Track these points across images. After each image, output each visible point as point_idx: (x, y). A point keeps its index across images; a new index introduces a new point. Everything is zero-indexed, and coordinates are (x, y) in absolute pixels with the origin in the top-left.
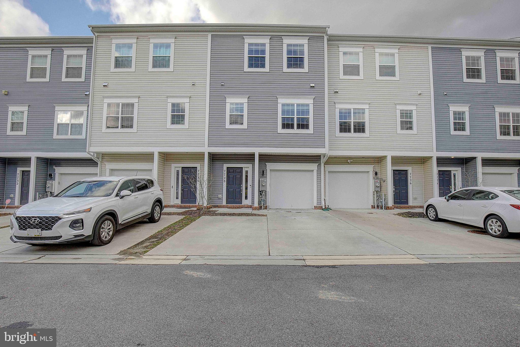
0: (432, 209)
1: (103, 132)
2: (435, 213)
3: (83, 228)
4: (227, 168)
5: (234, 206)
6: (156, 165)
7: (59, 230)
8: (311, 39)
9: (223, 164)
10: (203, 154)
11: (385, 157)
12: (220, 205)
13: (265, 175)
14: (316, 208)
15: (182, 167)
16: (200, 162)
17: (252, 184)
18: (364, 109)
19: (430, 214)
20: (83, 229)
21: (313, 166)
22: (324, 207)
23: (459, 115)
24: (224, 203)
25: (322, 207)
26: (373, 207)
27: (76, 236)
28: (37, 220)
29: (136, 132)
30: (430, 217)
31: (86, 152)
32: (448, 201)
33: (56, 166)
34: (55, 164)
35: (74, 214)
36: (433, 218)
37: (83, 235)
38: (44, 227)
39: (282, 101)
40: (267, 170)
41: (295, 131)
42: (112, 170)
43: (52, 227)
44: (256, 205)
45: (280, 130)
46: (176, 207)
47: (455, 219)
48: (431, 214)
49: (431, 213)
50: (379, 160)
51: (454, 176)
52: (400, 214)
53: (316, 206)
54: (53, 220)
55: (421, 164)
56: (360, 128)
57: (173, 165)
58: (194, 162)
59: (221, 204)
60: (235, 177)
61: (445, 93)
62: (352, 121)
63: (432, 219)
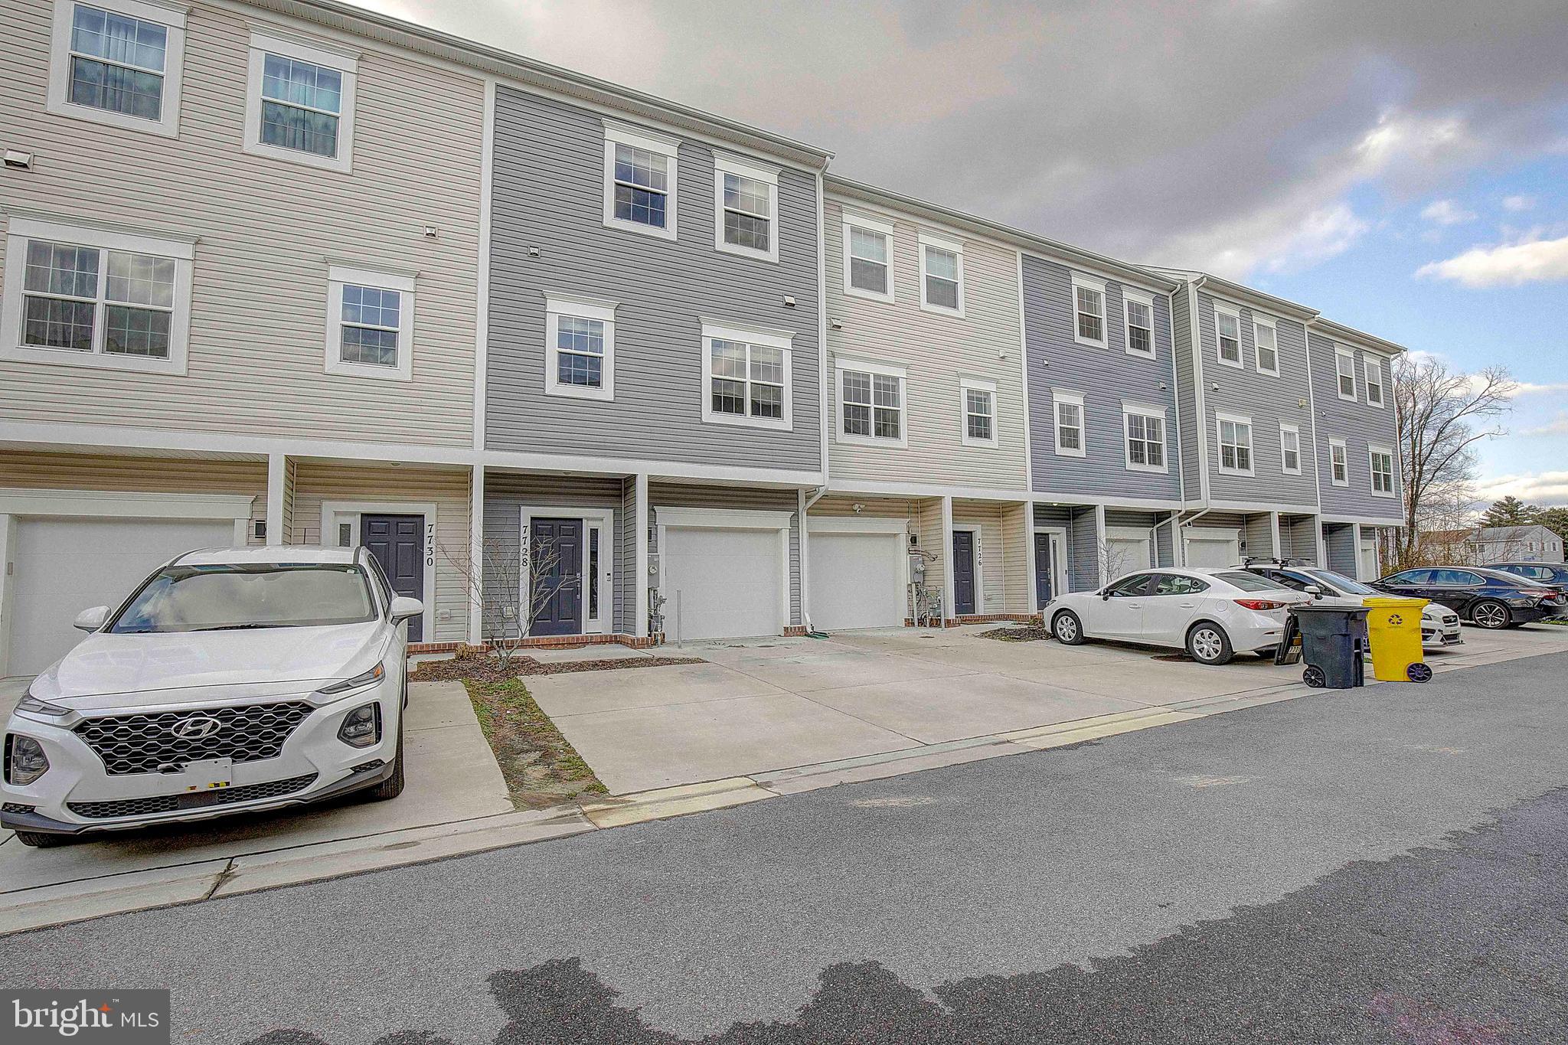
0: (1067, 619)
1: (3, 358)
2: (1074, 627)
3: (379, 738)
4: (533, 519)
5: (558, 639)
7: (310, 752)
8: (785, 174)
9: (520, 506)
11: (938, 499)
12: (512, 641)
13: (653, 544)
14: (786, 632)
15: (363, 515)
16: (435, 499)
17: (614, 569)
18: (896, 379)
19: (1061, 629)
20: (376, 743)
21: (780, 519)
22: (809, 630)
23: (1068, 411)
24: (524, 632)
25: (804, 628)
26: (909, 623)
27: (358, 770)
28: (209, 726)
29: (184, 373)
30: (1062, 637)
32: (1105, 599)
36: (1070, 637)
37: (380, 760)
38: (240, 747)
39: (712, 331)
40: (657, 528)
41: (748, 419)
43: (279, 745)
44: (642, 632)
45: (708, 413)
47: (1122, 635)
48: (1065, 630)
49: (1066, 628)
50: (920, 507)
51: (1054, 545)
52: (983, 635)
53: (790, 628)
54: (283, 718)
55: (998, 519)
56: (888, 426)
57: (329, 508)
58: (412, 498)
59: (515, 637)
61: (1046, 362)
62: (872, 405)
63: (1069, 639)
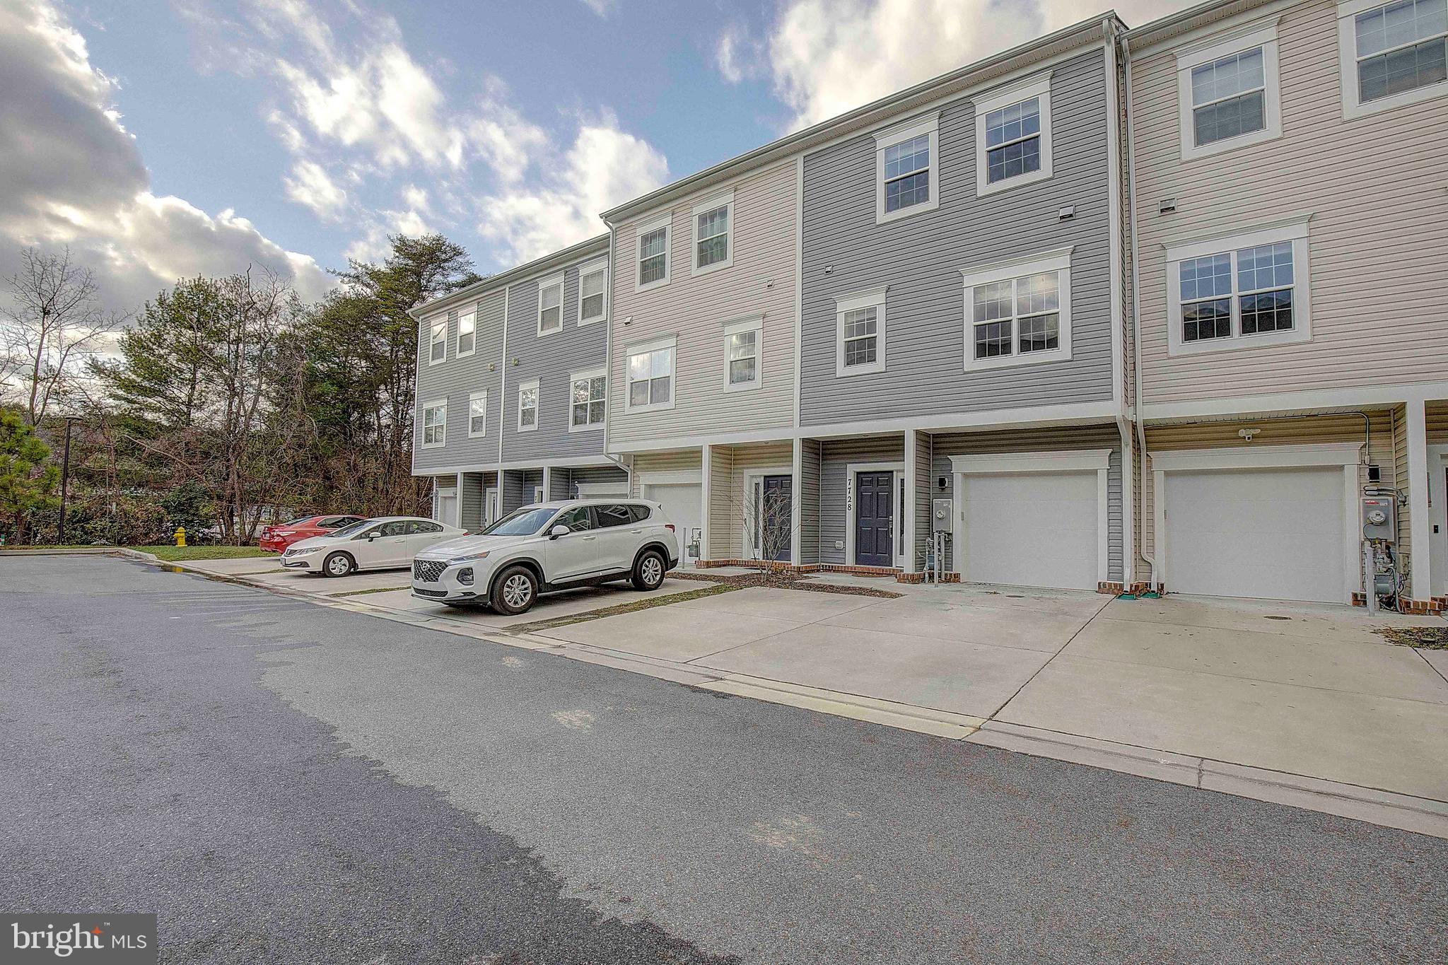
1: (626, 414)
4: (856, 473)
6: (704, 475)
7: (445, 581)
8: (1058, 73)
9: (846, 464)
10: (788, 445)
11: (1399, 408)
12: (839, 566)
13: (947, 491)
14: (1102, 588)
15: (765, 477)
16: (784, 463)
18: (1288, 244)
20: (472, 584)
21: (1097, 459)
22: (1126, 589)
24: (850, 560)
25: (1122, 587)
26: (1359, 600)
29: (674, 408)
31: (603, 454)
33: (579, 482)
34: (578, 478)
35: (462, 559)
37: (472, 593)
38: (430, 575)
40: (953, 476)
41: (1015, 358)
42: (651, 487)
45: (971, 362)
46: (748, 566)
50: (1392, 421)
53: (1104, 584)
54: (440, 568)
56: (1270, 315)
57: (748, 473)
58: (781, 464)
59: (843, 564)
60: (875, 496)
62: (1235, 294)
